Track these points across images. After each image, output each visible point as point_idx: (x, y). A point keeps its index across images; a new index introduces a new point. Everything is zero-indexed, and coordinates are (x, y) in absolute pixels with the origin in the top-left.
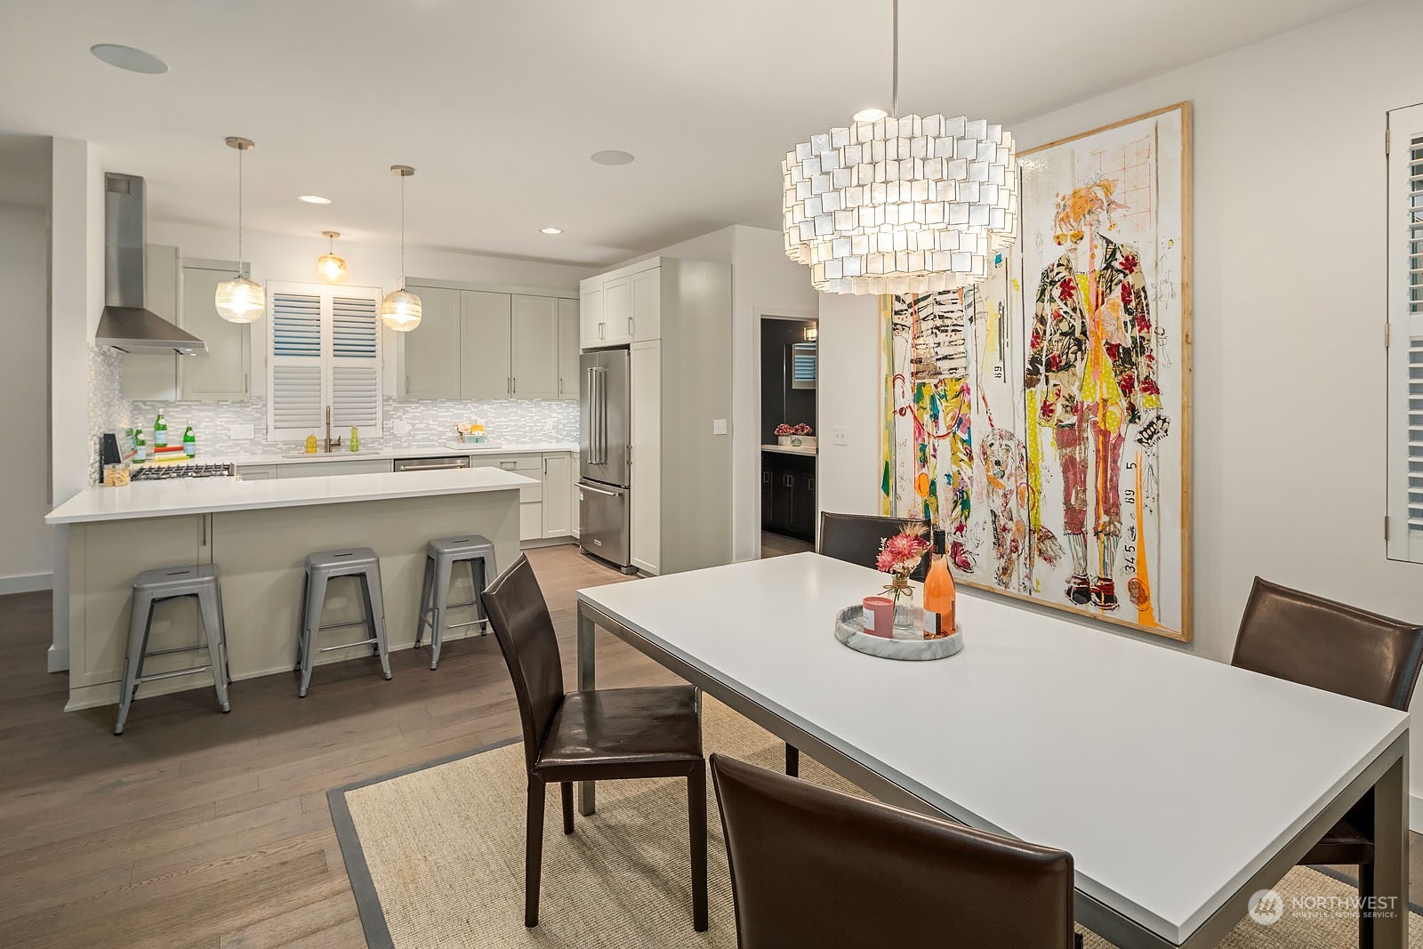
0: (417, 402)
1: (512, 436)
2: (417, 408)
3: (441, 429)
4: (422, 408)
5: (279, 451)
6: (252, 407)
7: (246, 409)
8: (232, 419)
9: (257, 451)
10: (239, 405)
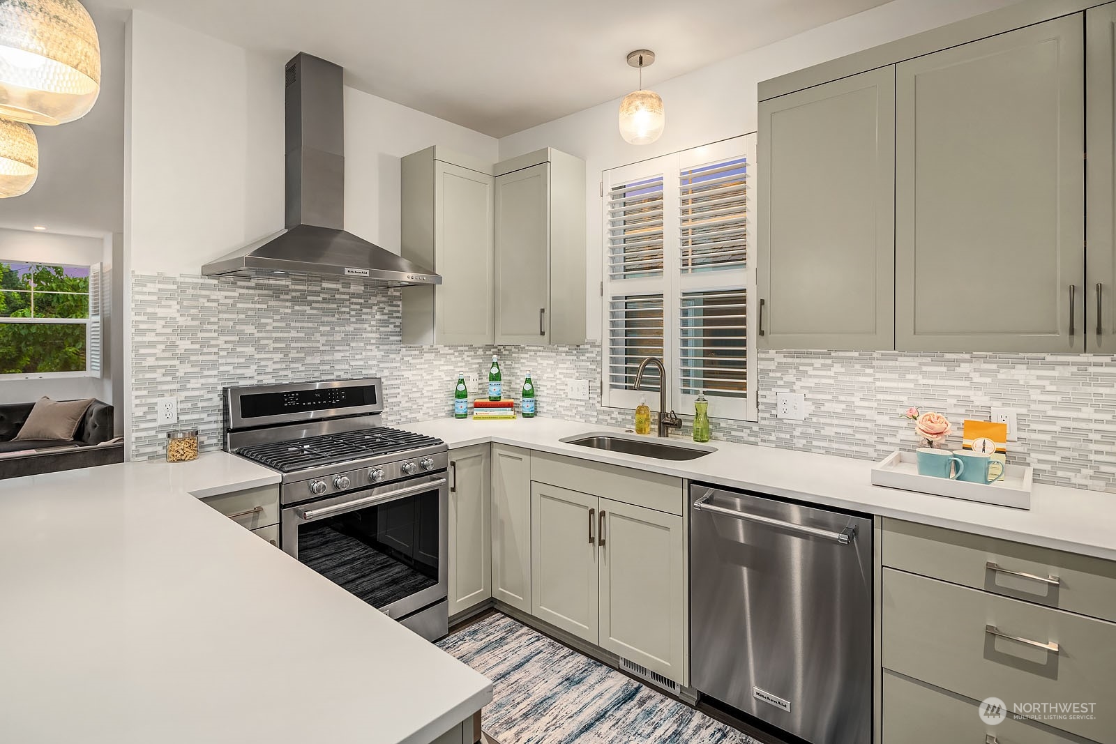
0: (827, 355)
2: (825, 367)
3: (884, 420)
4: (838, 368)
5: (614, 421)
6: (587, 355)
7: (582, 358)
8: (568, 371)
9: (591, 419)
10: (575, 352)
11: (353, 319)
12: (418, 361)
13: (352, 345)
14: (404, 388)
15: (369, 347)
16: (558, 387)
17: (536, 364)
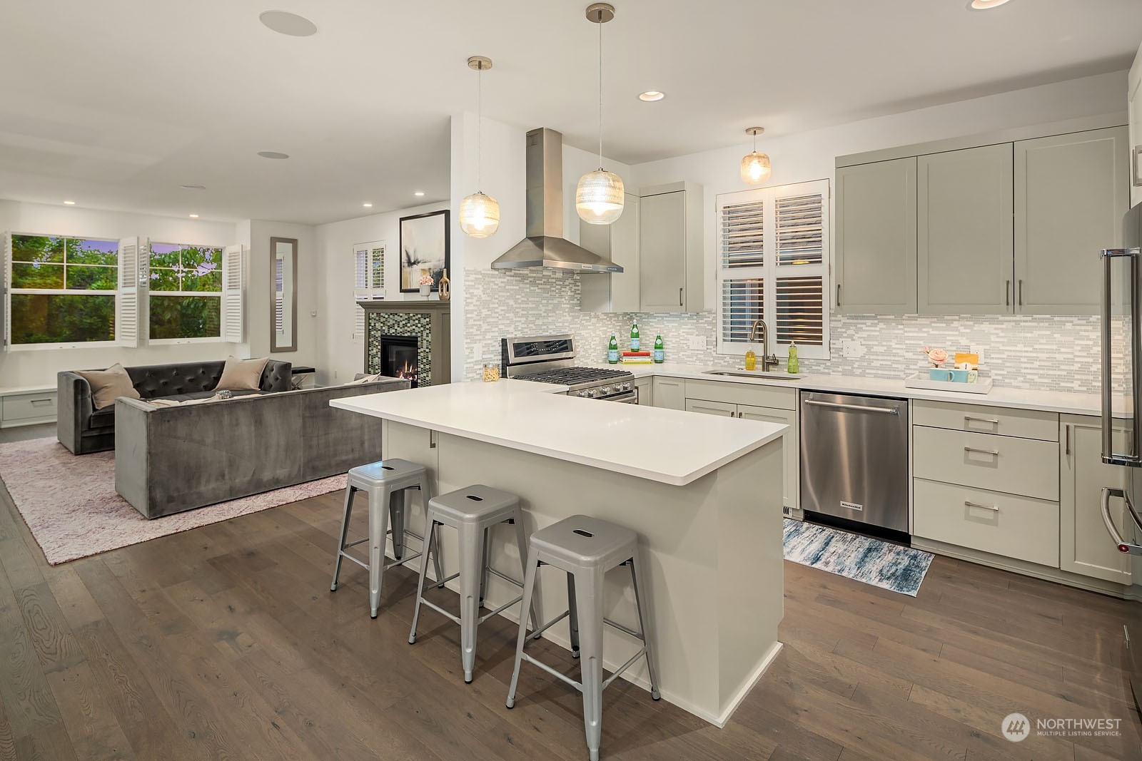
0: (875, 318)
1: (1041, 376)
2: (875, 325)
3: (910, 355)
4: (881, 325)
5: (726, 364)
6: (705, 319)
7: (700, 321)
8: (690, 330)
9: (708, 363)
10: (695, 317)
11: (557, 295)
12: (589, 323)
13: (557, 312)
14: (582, 341)
15: (565, 314)
16: (682, 342)
17: (663, 326)
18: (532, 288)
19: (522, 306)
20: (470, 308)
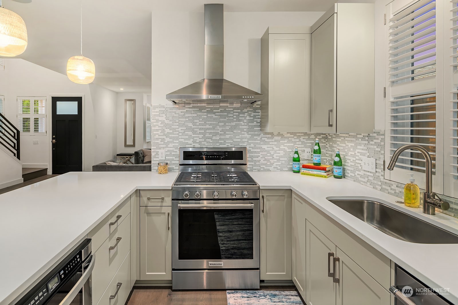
5: (393, 192)
6: (375, 141)
7: (371, 142)
8: (363, 151)
9: (377, 187)
10: (367, 138)
11: (235, 120)
12: (271, 140)
13: (234, 131)
14: (263, 153)
15: (243, 133)
16: (357, 161)
17: (344, 145)
18: (209, 115)
19: (200, 127)
20: (156, 128)
